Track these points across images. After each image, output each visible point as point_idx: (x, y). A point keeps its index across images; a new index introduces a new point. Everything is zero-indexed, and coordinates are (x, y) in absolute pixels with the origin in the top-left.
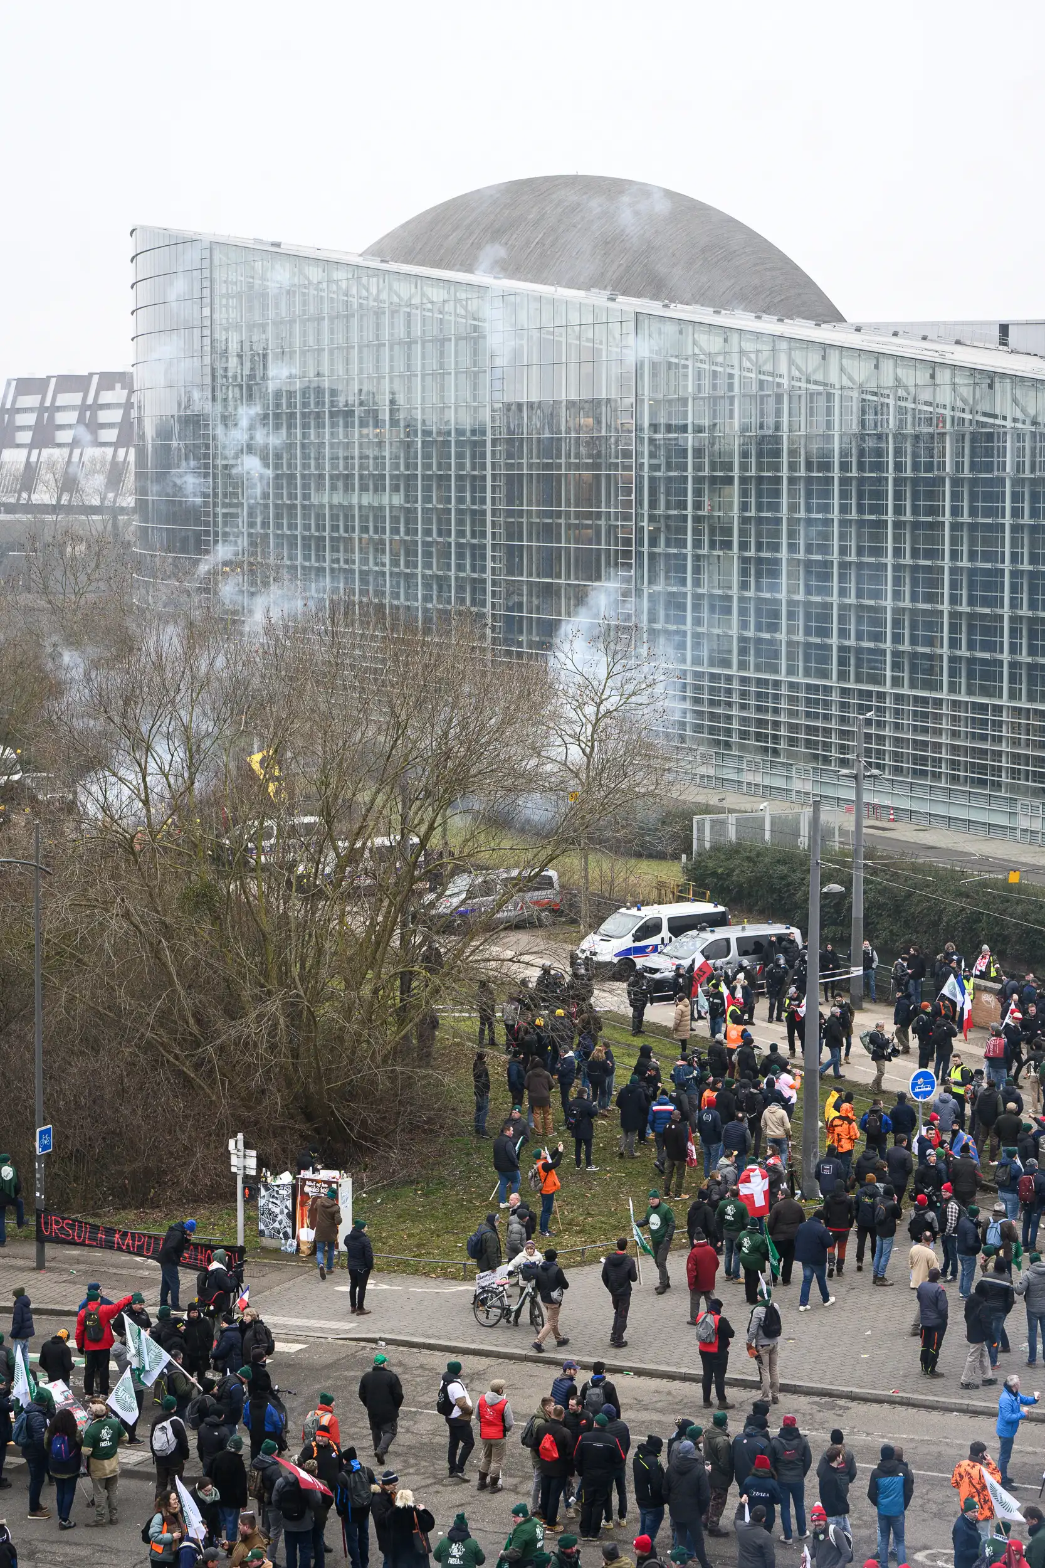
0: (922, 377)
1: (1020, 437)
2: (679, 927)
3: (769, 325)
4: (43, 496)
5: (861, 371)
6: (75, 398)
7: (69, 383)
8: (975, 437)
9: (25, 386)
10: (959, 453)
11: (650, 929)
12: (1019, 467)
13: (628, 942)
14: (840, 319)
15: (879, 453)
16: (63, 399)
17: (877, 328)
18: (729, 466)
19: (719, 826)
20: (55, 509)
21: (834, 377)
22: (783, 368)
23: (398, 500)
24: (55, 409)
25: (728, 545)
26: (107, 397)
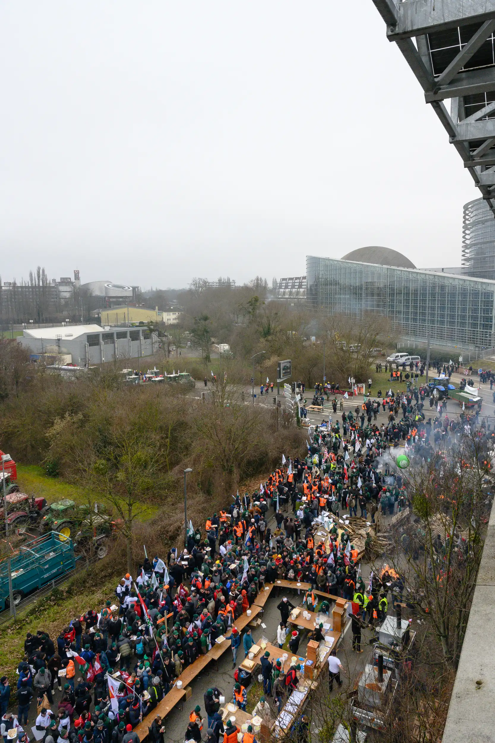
0: (433, 277)
1: (448, 286)
2: (401, 356)
3: (406, 269)
4: (287, 296)
5: (423, 276)
6: (291, 281)
7: (290, 279)
8: (442, 286)
9: (284, 279)
10: (439, 289)
11: (397, 356)
12: (449, 291)
13: (394, 358)
14: (416, 268)
15: (426, 289)
16: (289, 281)
17: (422, 269)
18: (401, 291)
19: (401, 345)
20: (288, 298)
21: (419, 278)
22: (410, 276)
23: (348, 296)
24: (288, 283)
25: (401, 303)
26: (296, 281)
